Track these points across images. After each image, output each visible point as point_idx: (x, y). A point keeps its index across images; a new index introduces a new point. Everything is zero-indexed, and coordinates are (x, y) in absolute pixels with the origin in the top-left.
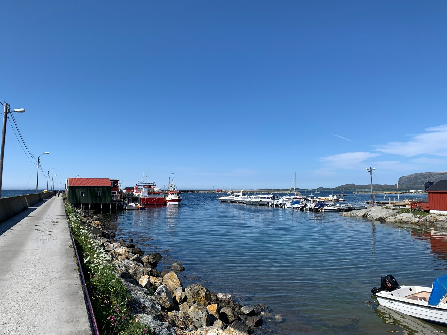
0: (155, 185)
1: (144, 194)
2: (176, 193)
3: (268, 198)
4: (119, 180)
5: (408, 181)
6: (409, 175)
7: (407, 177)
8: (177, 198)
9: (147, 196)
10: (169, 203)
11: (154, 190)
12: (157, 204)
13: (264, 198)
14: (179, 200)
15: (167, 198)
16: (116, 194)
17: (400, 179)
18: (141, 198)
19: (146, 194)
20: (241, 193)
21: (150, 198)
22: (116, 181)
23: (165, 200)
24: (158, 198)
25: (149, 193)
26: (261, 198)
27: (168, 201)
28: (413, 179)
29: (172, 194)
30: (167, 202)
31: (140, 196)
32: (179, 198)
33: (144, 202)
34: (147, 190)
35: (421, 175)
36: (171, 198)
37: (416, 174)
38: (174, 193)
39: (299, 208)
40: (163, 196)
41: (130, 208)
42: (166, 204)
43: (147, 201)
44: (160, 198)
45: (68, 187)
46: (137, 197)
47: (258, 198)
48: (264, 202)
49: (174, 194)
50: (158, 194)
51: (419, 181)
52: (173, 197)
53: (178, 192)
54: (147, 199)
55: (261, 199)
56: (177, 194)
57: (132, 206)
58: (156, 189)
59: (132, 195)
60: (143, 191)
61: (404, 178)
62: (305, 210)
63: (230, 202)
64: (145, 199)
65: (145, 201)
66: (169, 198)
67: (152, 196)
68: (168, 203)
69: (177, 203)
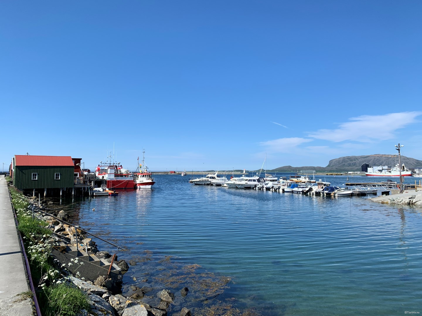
0: (121, 166)
1: (110, 176)
2: (148, 176)
3: (254, 181)
4: (81, 159)
5: (337, 163)
6: (338, 158)
7: (336, 160)
8: (150, 181)
9: (113, 179)
10: (140, 187)
11: (120, 171)
12: (125, 188)
13: (250, 180)
14: (152, 184)
15: (137, 181)
16: (78, 176)
17: (331, 162)
18: (106, 181)
19: (113, 177)
20: (216, 175)
21: (117, 181)
22: (78, 161)
23: (135, 183)
24: (127, 181)
25: (116, 175)
26: (247, 180)
27: (139, 184)
28: (341, 162)
29: (143, 176)
30: (137, 185)
31: (105, 178)
32: (152, 180)
33: (111, 186)
34: (113, 171)
35: (347, 158)
36: (143, 181)
37: (344, 158)
38: (146, 175)
39: (301, 192)
40: (132, 179)
41: (98, 195)
42: (135, 188)
43: (114, 185)
44: (129, 181)
45: (15, 167)
46: (101, 180)
47: (242, 180)
48: (250, 185)
49: (145, 177)
50: (125, 176)
51: (346, 164)
52: (145, 180)
53: (150, 173)
54: (114, 183)
55: (246, 182)
56: (150, 176)
57: (99, 191)
58: (123, 171)
59: (95, 178)
60: (109, 173)
61: (334, 161)
62: (310, 194)
63: (205, 184)
64: (111, 182)
65: (111, 184)
66: (139, 181)
67: (120, 179)
68: (138, 187)
69: (150, 186)
